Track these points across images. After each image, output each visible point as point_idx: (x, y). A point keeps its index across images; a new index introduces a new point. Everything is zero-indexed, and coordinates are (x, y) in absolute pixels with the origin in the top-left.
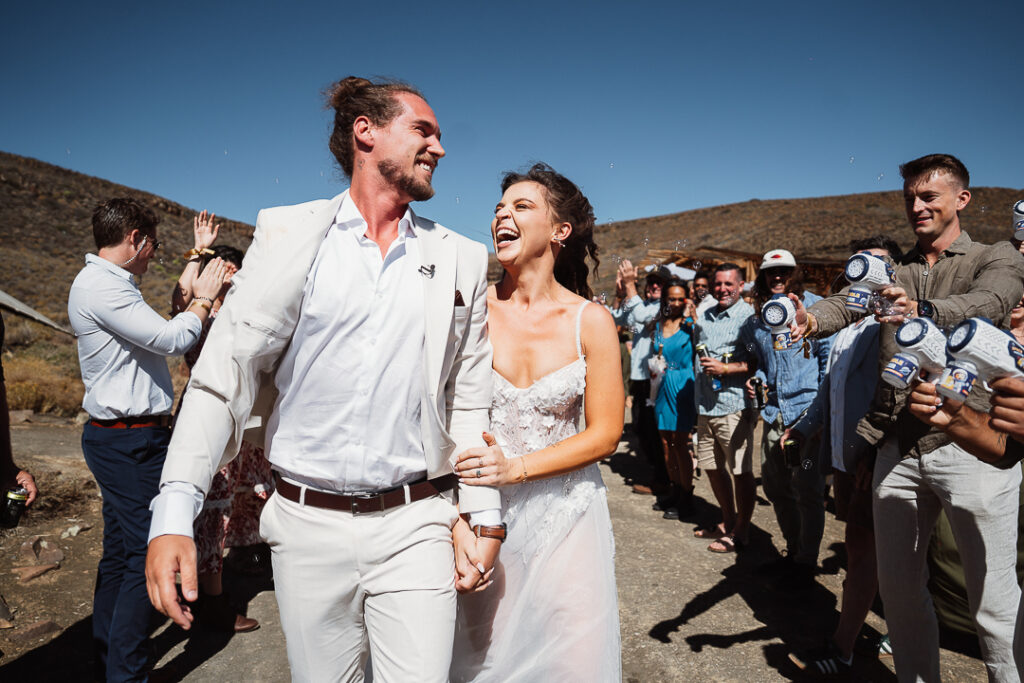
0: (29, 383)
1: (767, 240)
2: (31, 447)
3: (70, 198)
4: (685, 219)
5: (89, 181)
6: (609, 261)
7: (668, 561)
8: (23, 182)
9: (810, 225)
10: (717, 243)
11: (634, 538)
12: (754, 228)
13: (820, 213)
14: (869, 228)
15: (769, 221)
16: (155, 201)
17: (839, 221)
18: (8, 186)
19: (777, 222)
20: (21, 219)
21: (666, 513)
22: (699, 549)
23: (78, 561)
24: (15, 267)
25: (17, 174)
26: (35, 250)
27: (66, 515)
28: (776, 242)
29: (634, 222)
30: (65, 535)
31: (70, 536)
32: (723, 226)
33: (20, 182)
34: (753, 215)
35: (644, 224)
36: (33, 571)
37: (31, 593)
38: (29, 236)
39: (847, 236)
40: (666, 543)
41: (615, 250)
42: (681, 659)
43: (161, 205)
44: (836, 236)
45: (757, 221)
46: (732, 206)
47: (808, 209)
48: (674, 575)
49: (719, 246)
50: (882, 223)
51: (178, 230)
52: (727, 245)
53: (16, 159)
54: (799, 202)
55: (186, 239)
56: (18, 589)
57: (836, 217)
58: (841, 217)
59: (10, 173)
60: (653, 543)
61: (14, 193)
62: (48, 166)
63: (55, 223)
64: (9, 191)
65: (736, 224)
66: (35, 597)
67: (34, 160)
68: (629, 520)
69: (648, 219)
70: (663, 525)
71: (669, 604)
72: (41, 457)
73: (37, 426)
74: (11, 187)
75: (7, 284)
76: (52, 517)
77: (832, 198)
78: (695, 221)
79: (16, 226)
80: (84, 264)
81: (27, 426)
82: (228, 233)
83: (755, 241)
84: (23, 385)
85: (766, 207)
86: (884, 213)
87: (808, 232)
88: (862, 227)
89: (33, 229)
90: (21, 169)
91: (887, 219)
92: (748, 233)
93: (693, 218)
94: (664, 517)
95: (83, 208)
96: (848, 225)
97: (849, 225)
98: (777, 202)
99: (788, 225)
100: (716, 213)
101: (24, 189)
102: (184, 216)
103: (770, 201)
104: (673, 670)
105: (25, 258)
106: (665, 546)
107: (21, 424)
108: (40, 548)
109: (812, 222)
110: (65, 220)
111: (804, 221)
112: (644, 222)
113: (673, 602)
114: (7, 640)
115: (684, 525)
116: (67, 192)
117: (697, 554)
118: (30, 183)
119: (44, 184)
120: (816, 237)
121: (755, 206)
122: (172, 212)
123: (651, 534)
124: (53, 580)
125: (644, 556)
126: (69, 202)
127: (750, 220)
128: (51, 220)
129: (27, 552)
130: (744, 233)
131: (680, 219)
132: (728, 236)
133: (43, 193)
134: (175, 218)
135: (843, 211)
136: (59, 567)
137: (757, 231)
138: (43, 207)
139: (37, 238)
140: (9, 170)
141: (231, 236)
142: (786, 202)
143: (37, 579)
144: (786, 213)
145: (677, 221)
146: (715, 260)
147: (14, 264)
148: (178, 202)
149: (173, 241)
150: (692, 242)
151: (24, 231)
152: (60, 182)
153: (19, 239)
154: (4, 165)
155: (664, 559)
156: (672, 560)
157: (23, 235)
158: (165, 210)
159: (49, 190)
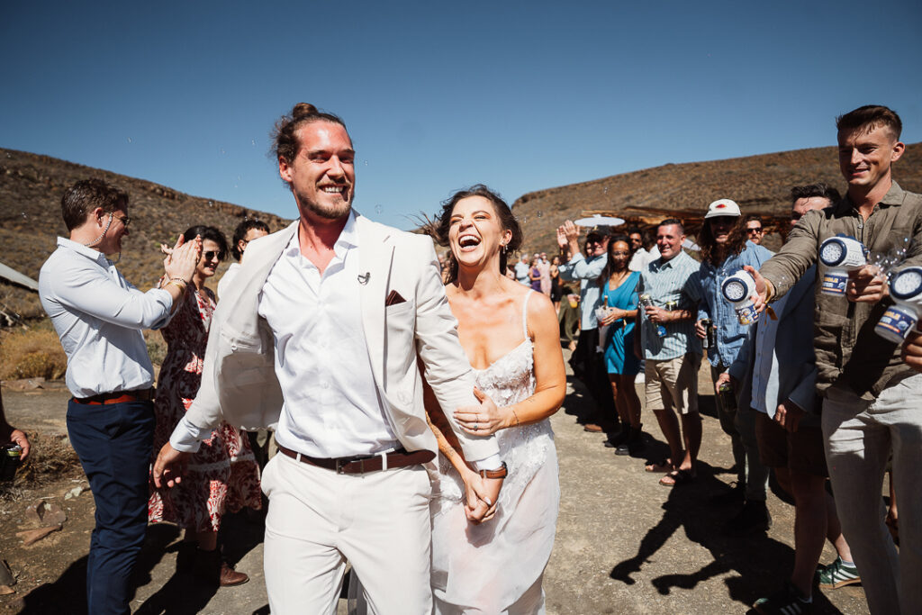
0: (40, 353)
1: (682, 199)
2: (41, 412)
5: (95, 172)
6: (546, 222)
7: (625, 497)
8: (38, 176)
9: (718, 184)
10: (638, 203)
11: (591, 475)
12: (670, 188)
13: (726, 173)
14: (770, 184)
15: (683, 182)
16: (152, 188)
17: (743, 179)
18: (25, 180)
19: (689, 182)
20: (38, 209)
21: (618, 450)
22: (651, 483)
23: (80, 521)
24: (34, 250)
25: (32, 169)
27: (69, 476)
29: (566, 187)
30: (68, 496)
31: (73, 497)
32: (643, 188)
33: (35, 176)
34: (668, 177)
35: (575, 189)
36: (36, 535)
37: (33, 556)
38: (46, 223)
39: (750, 192)
40: (621, 479)
41: (550, 213)
42: (647, 596)
43: (158, 191)
44: (741, 192)
45: (672, 183)
46: (649, 170)
47: (716, 170)
48: (631, 511)
49: (640, 205)
50: (781, 179)
51: (173, 212)
52: (647, 204)
53: (32, 156)
56: (21, 553)
57: (740, 176)
58: (745, 176)
59: (26, 169)
60: (609, 479)
61: (31, 186)
64: (26, 184)
65: (654, 186)
66: (38, 561)
67: (46, 156)
68: (584, 457)
69: (577, 185)
70: (616, 461)
71: (630, 540)
72: (50, 421)
73: (49, 391)
74: (28, 181)
75: (27, 264)
76: (57, 478)
77: (737, 160)
78: (618, 184)
79: (34, 214)
80: (56, 247)
81: (40, 392)
82: (217, 213)
84: (35, 355)
85: (679, 170)
86: (781, 171)
87: (717, 190)
88: (764, 184)
89: (49, 216)
90: (36, 165)
91: (785, 175)
92: (665, 193)
93: (617, 182)
94: (616, 453)
97: (753, 183)
98: (689, 165)
99: (699, 184)
100: (636, 177)
101: (39, 182)
102: (178, 199)
103: (683, 164)
104: (642, 608)
105: (43, 241)
106: (620, 482)
107: (34, 390)
108: (44, 510)
109: (720, 182)
111: (713, 180)
112: (574, 188)
113: (634, 538)
114: (7, 607)
115: (635, 460)
117: (650, 489)
118: (44, 177)
119: (56, 177)
121: (669, 169)
122: (167, 197)
123: (606, 470)
124: (55, 542)
125: (601, 492)
127: (666, 182)
129: (31, 515)
130: (661, 193)
131: (606, 183)
132: (647, 197)
133: (56, 185)
134: (171, 201)
135: (746, 170)
136: (61, 528)
137: (673, 191)
138: (56, 197)
140: (26, 167)
141: (219, 215)
142: (697, 165)
143: (40, 542)
144: (697, 174)
145: (603, 185)
146: (641, 217)
147: (33, 247)
148: (174, 188)
149: (169, 221)
150: (617, 203)
151: (41, 218)
152: (70, 175)
153: (37, 226)
154: (21, 162)
155: (620, 494)
156: (628, 496)
157: (40, 221)
158: (162, 195)
159: (61, 182)
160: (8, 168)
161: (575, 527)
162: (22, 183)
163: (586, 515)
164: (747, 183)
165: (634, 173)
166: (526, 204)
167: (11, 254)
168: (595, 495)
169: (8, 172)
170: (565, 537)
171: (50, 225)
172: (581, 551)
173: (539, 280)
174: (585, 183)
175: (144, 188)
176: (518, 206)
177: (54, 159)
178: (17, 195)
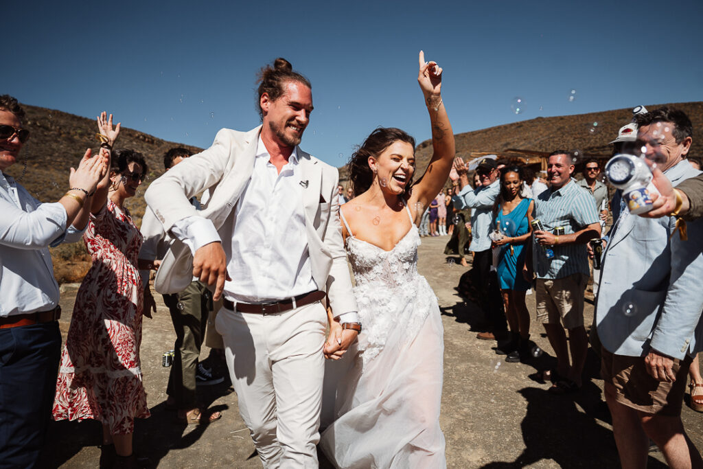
1: (549, 145)
3: (81, 135)
4: (492, 133)
5: (94, 123)
8: (51, 126)
9: (578, 133)
11: (484, 381)
12: (540, 137)
13: (586, 125)
15: (550, 132)
16: (137, 135)
18: (41, 129)
19: (555, 132)
20: (50, 151)
21: (508, 357)
24: (46, 182)
25: (47, 121)
26: (59, 170)
28: (555, 146)
32: (518, 137)
33: (49, 126)
34: (539, 128)
35: (465, 137)
38: (56, 161)
39: (605, 140)
43: (141, 137)
44: (598, 140)
45: (541, 132)
46: (524, 122)
47: (577, 122)
49: (522, 148)
51: (152, 154)
53: (46, 111)
54: (569, 117)
55: (158, 159)
59: (42, 121)
60: (501, 386)
61: (46, 133)
62: (67, 114)
63: (73, 152)
64: (42, 132)
65: (527, 134)
67: (57, 111)
68: (478, 364)
69: (466, 134)
70: (507, 368)
74: (43, 130)
75: (40, 193)
77: (593, 114)
78: (498, 133)
79: (47, 155)
83: (541, 146)
85: (548, 122)
87: (578, 138)
90: (50, 117)
92: (536, 140)
93: (497, 132)
94: (506, 360)
95: (90, 142)
96: (606, 132)
98: (555, 118)
99: (563, 134)
100: (513, 128)
101: (51, 130)
102: (157, 144)
103: (550, 118)
105: (53, 175)
106: (510, 388)
109: (580, 132)
110: (79, 150)
111: (575, 131)
116: (79, 131)
118: (56, 126)
119: (65, 127)
120: (584, 141)
121: (540, 122)
122: (148, 142)
125: (495, 399)
126: (81, 138)
127: (537, 132)
128: (70, 150)
130: (533, 140)
131: (488, 133)
132: (522, 143)
133: (64, 133)
134: (151, 145)
135: (602, 122)
137: (543, 139)
138: (64, 142)
139: (61, 162)
140: (42, 119)
142: (562, 118)
144: (562, 125)
145: (486, 134)
147: (45, 180)
148: (152, 135)
149: (149, 161)
150: (498, 148)
151: (52, 158)
152: (75, 125)
153: (50, 164)
154: (39, 115)
155: (513, 402)
156: (520, 404)
157: (52, 160)
158: (144, 140)
159: (68, 130)
160: (29, 120)
161: (472, 435)
162: (39, 131)
163: (482, 423)
164: (602, 132)
165: (512, 125)
166: (425, 149)
167: (28, 185)
168: (489, 402)
169: (29, 123)
170: (463, 446)
171: (59, 163)
172: (478, 461)
173: (437, 208)
174: (472, 132)
175: (130, 135)
176: (420, 150)
177: (63, 113)
178: (35, 141)
